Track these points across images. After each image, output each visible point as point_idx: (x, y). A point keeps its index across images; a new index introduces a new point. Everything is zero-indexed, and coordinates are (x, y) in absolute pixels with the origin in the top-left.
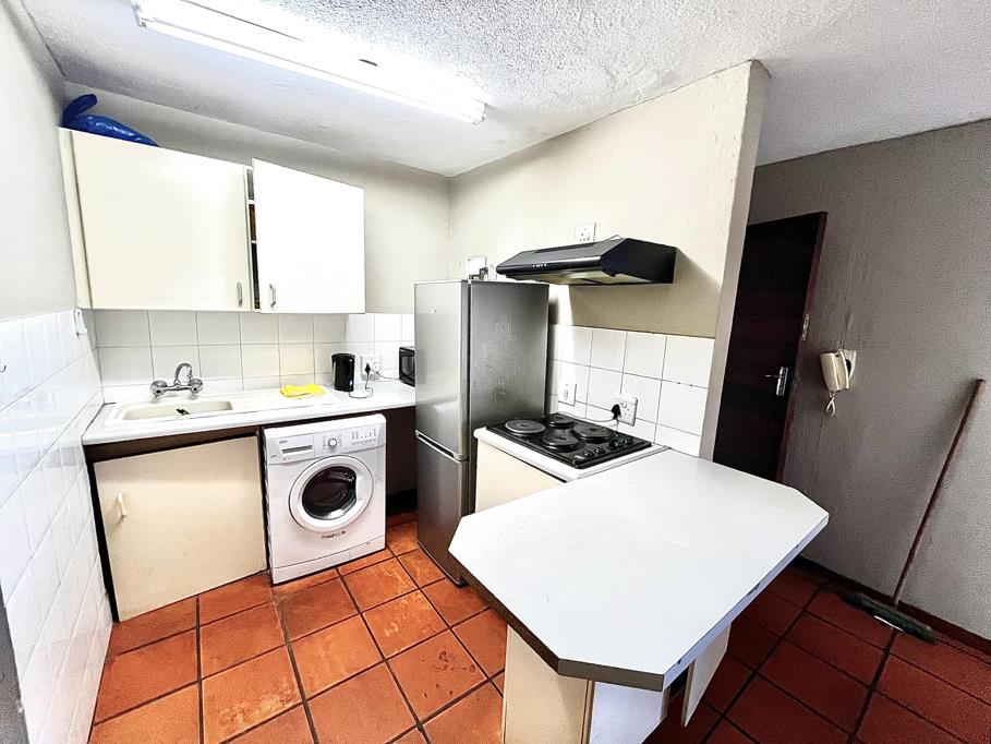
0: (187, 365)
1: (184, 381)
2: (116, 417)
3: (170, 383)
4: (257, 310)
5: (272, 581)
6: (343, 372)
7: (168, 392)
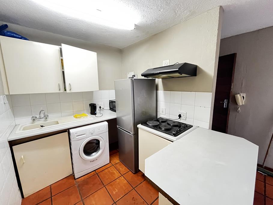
0: (43, 111)
1: (42, 116)
2: (20, 130)
3: (38, 117)
4: (65, 92)
5: (75, 178)
6: (93, 109)
7: (37, 120)
